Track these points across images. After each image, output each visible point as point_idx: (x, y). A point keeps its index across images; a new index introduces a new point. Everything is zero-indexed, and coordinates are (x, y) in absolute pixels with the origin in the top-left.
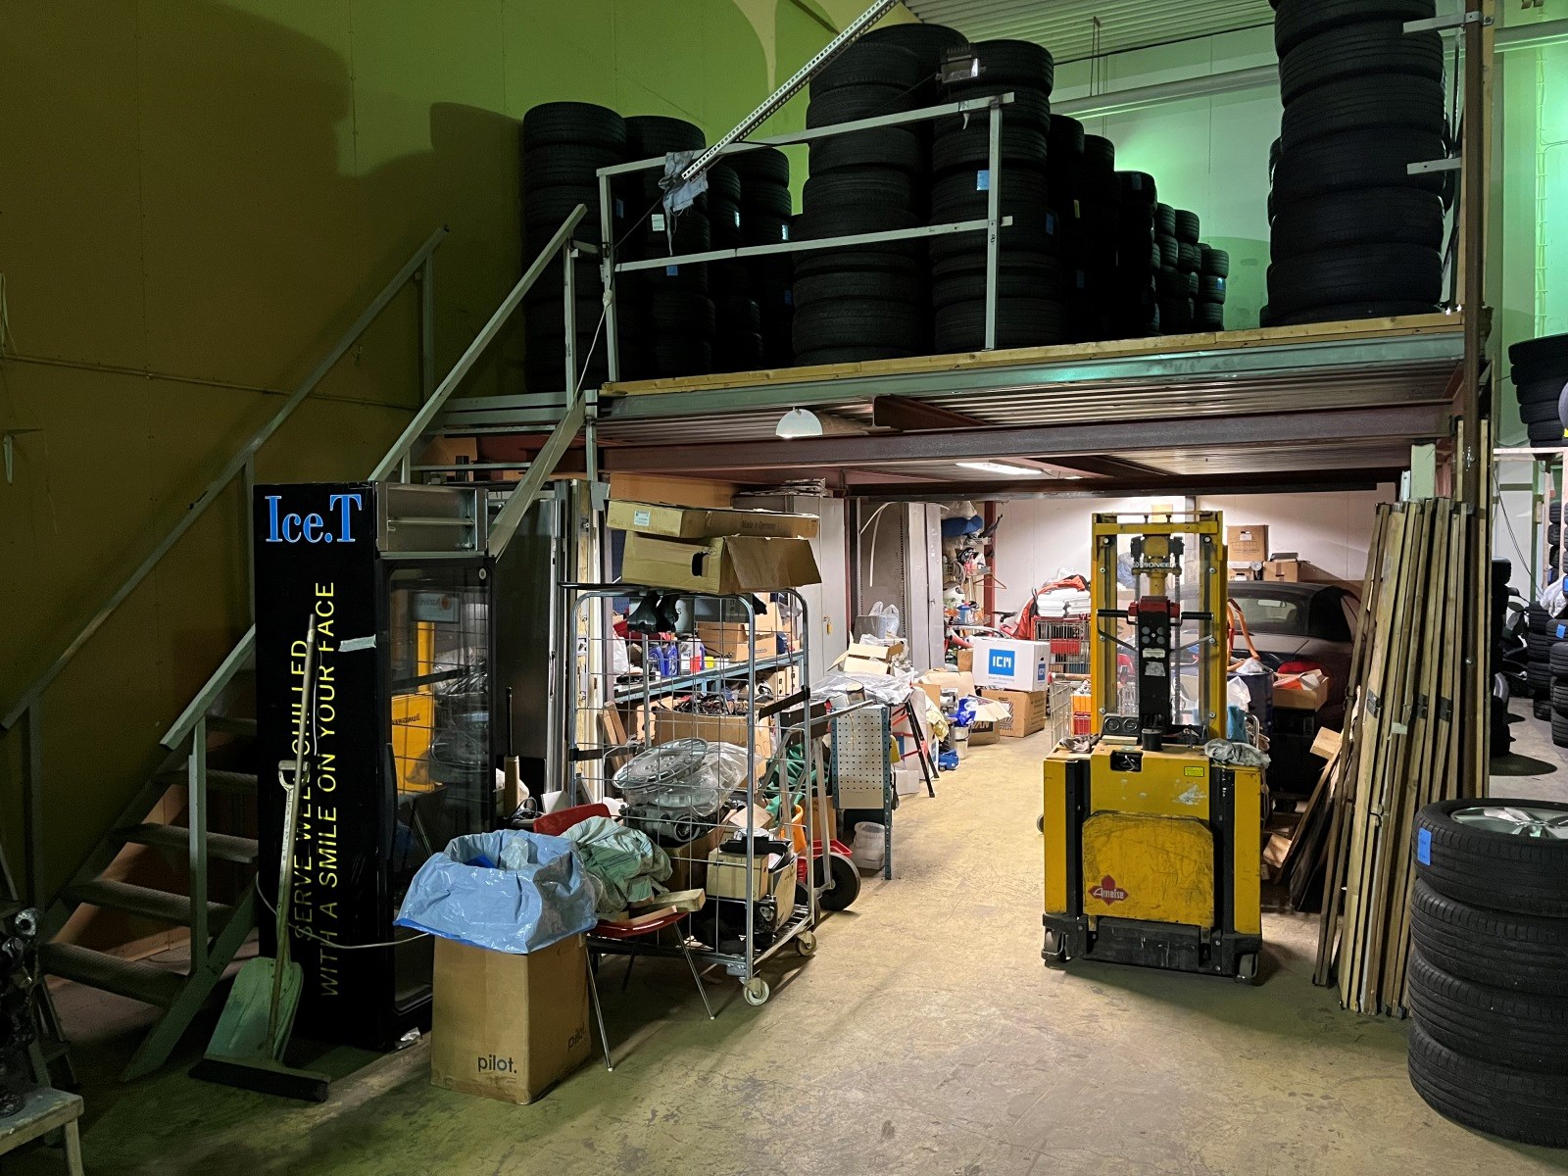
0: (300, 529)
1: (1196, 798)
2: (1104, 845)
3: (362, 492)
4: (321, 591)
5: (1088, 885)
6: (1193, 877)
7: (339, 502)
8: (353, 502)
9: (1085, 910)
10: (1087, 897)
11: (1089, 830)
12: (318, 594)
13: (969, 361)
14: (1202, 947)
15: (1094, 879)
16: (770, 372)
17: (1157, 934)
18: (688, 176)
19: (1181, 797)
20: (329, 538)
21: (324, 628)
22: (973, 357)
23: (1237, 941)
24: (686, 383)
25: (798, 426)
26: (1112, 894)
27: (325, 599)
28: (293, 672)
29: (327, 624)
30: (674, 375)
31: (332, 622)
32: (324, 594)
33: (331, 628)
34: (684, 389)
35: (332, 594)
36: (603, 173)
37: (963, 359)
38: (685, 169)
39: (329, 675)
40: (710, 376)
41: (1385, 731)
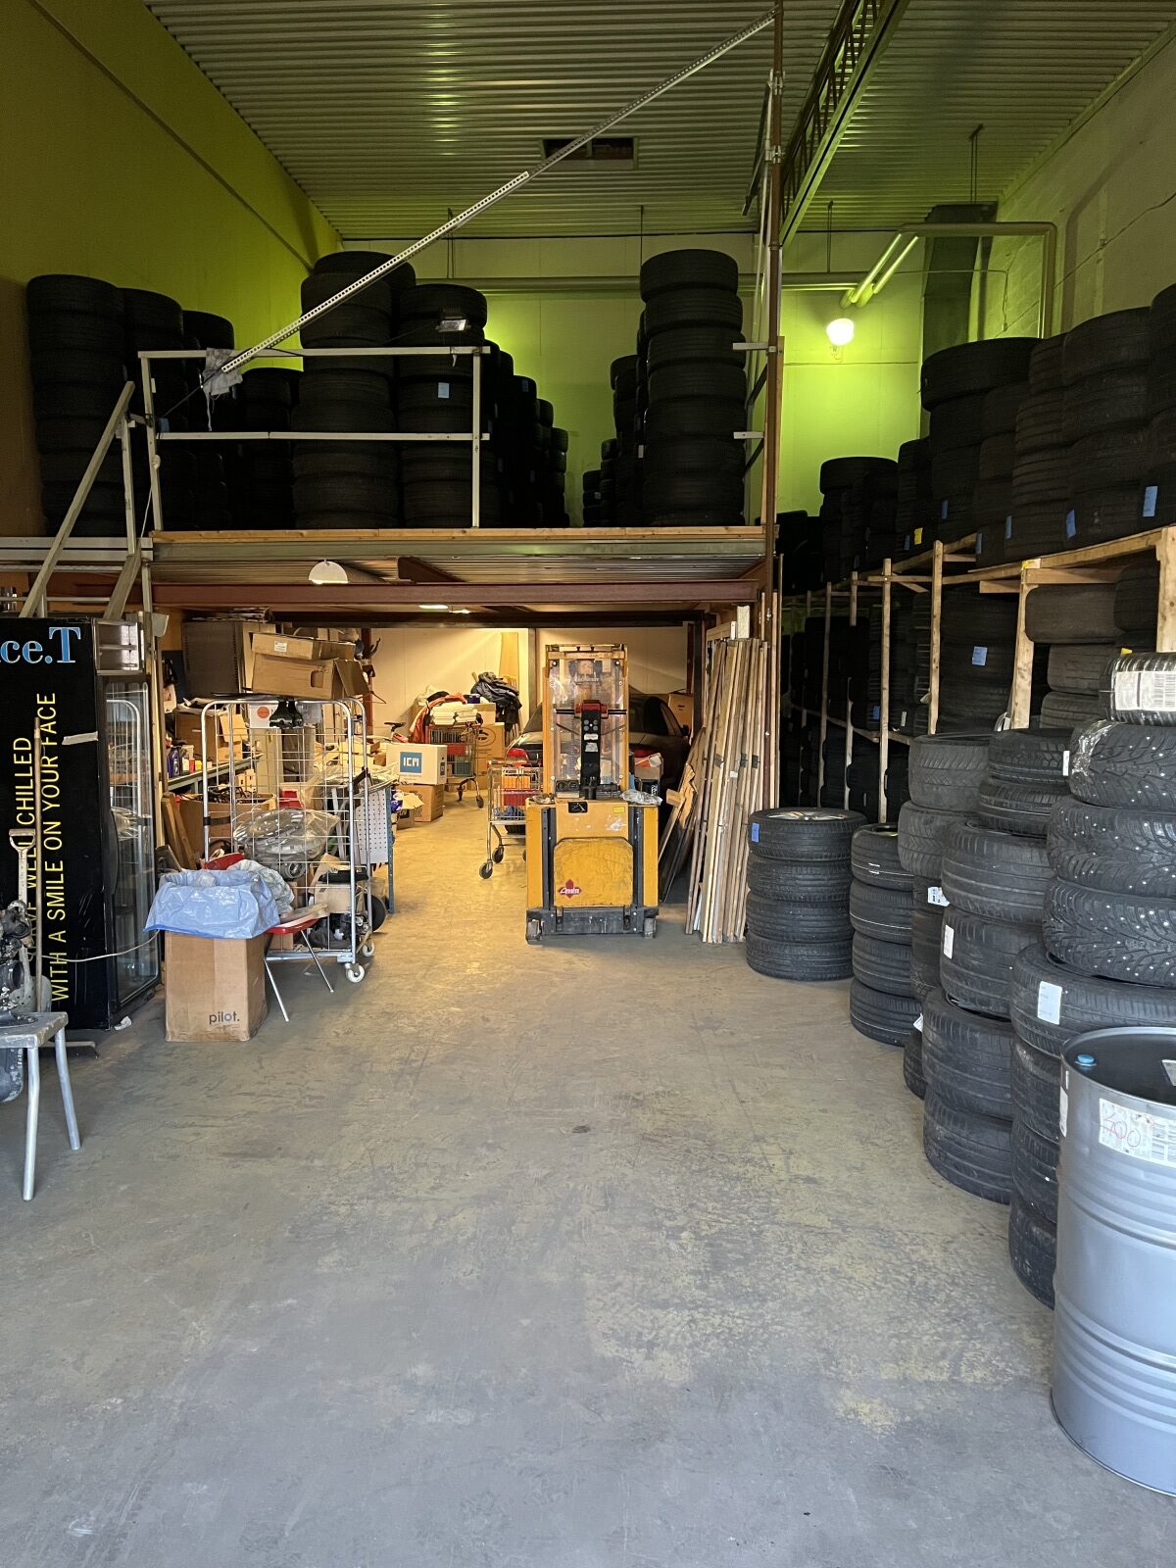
0: (20, 652)
1: (620, 826)
2: (568, 860)
3: (81, 626)
4: (42, 699)
5: (557, 887)
6: (621, 875)
7: (57, 634)
8: (73, 634)
9: (555, 904)
10: (557, 895)
11: (558, 852)
12: (39, 702)
13: (461, 535)
14: (626, 917)
15: (561, 882)
16: (304, 532)
17: (599, 913)
18: (227, 370)
19: (612, 826)
20: (49, 660)
21: (47, 728)
22: (465, 532)
23: (646, 911)
24: (229, 536)
25: (327, 574)
26: (572, 891)
27: (46, 706)
28: (16, 762)
29: (49, 724)
30: (218, 529)
31: (54, 723)
32: (46, 702)
33: (53, 727)
34: (227, 540)
35: (54, 702)
36: (144, 356)
37: (457, 533)
38: (224, 364)
39: (52, 763)
40: (251, 532)
41: (726, 776)
